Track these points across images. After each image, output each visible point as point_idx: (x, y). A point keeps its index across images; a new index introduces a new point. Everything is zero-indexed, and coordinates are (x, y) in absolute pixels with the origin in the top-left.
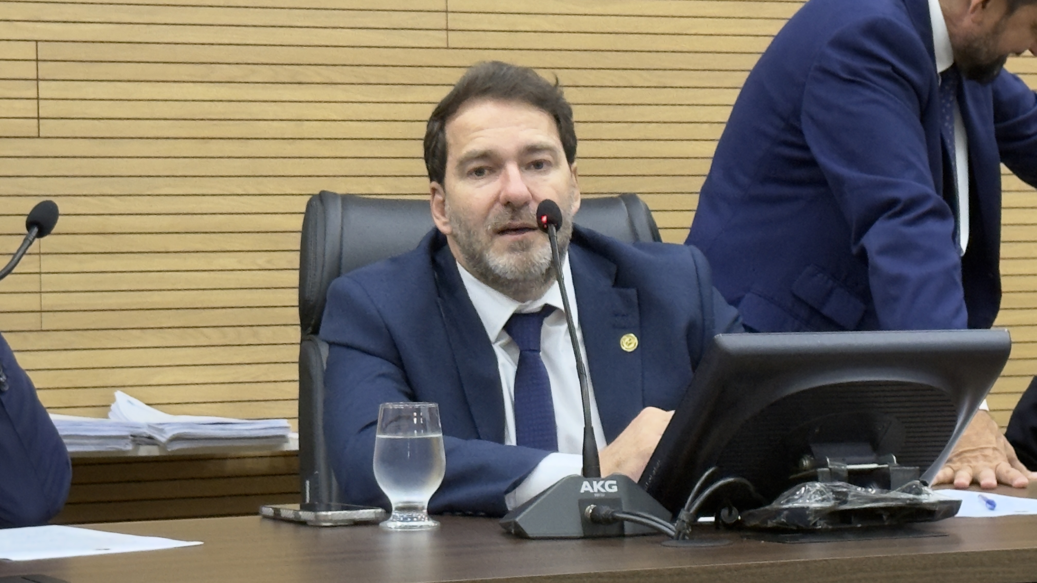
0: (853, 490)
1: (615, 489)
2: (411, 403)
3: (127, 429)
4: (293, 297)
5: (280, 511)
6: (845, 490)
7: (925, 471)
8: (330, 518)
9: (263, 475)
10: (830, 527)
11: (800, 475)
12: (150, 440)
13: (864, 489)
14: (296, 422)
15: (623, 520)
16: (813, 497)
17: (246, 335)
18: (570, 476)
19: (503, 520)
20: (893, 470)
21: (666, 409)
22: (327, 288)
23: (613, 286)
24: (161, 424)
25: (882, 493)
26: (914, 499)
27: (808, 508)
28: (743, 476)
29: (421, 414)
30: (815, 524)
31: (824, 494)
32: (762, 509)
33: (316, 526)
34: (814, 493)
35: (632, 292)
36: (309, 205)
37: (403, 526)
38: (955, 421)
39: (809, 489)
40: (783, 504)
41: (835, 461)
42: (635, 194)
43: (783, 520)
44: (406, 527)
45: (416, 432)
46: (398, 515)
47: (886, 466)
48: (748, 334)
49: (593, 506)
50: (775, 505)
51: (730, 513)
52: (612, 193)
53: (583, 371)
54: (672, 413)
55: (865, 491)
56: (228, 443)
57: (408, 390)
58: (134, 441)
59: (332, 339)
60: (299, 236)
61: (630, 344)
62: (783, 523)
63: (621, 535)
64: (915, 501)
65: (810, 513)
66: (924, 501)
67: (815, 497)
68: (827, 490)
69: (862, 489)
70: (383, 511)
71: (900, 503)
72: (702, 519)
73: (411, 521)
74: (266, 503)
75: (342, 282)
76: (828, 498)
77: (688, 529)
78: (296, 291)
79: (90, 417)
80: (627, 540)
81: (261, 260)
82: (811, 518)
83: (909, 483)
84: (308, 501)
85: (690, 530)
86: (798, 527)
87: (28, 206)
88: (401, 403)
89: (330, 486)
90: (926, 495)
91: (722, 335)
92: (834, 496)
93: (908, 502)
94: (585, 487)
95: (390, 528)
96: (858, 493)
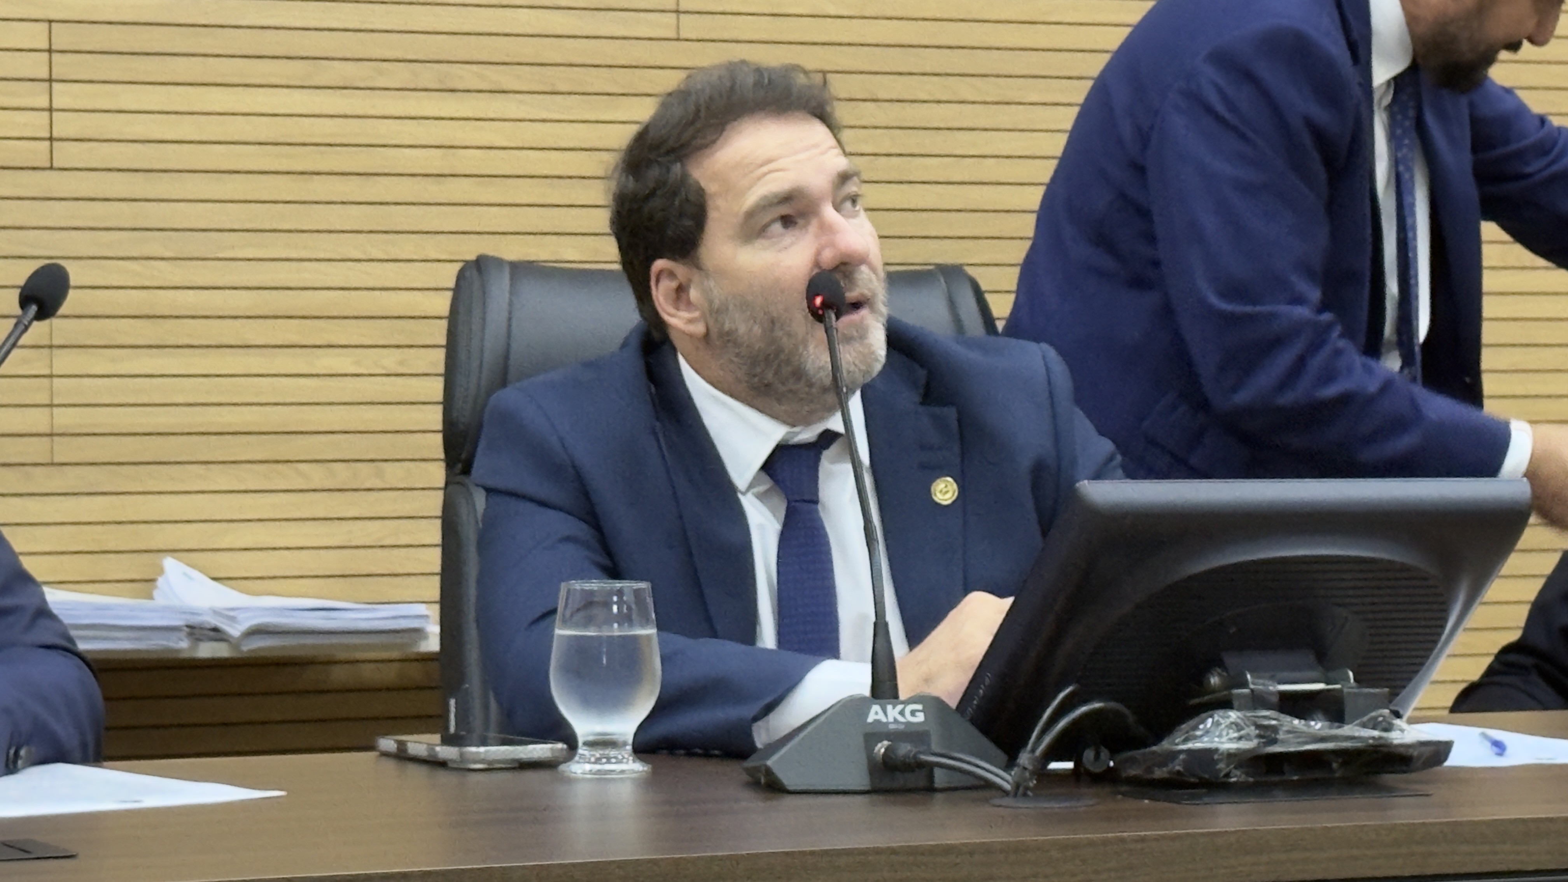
0: (1286, 723)
1: (920, 718)
2: (610, 581)
3: (184, 616)
4: (434, 417)
5: (406, 745)
6: (1274, 722)
7: (1397, 695)
8: (482, 756)
9: (388, 689)
10: (1251, 780)
11: (1206, 698)
12: (216, 634)
13: (1303, 722)
14: (437, 607)
15: (931, 766)
16: (1224, 733)
17: (366, 475)
18: (851, 696)
19: (750, 763)
20: (1349, 693)
21: (1001, 595)
22: (485, 406)
23: (922, 404)
24: (233, 609)
25: (1331, 728)
26: (1380, 738)
27: (1216, 750)
28: (1116, 700)
29: (625, 598)
30: (1228, 775)
31: (1242, 729)
32: (1147, 750)
33: (461, 769)
34: (1227, 726)
35: (951, 413)
36: (461, 276)
37: (593, 771)
38: (1445, 620)
39: (1218, 721)
40: (1177, 744)
41: (1259, 678)
42: (962, 265)
43: (1178, 768)
44: (599, 772)
45: (616, 625)
46: (586, 753)
47: (1338, 686)
48: (1128, 480)
49: (886, 743)
50: (1165, 745)
51: (1097, 756)
52: (926, 264)
53: (873, 536)
54: (1010, 600)
55: (1304, 725)
56: (335, 640)
57: (606, 562)
58: (190, 635)
59: (491, 483)
60: (444, 324)
61: (947, 492)
62: (1179, 772)
63: (930, 789)
64: (1382, 742)
65: (1220, 757)
66: (1396, 742)
67: (1228, 734)
68: (1248, 723)
69: (1300, 722)
70: (565, 746)
71: (1359, 745)
72: (1054, 765)
73: (606, 763)
74: (386, 734)
75: (509, 397)
76: (1248, 734)
77: (1031, 779)
78: (439, 409)
79: (125, 597)
80: (939, 796)
81: (390, 360)
82: (1221, 766)
83: (1373, 714)
84: (452, 729)
85: (1035, 782)
86: (1200, 778)
87: (22, 272)
88: (594, 581)
89: (486, 707)
90: (1398, 732)
91: (1089, 483)
92: (1257, 732)
93: (1371, 741)
94: (875, 713)
95: (575, 773)
96: (1294, 728)
